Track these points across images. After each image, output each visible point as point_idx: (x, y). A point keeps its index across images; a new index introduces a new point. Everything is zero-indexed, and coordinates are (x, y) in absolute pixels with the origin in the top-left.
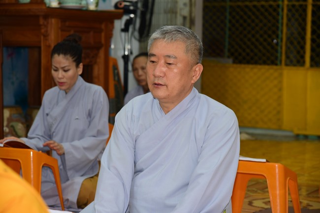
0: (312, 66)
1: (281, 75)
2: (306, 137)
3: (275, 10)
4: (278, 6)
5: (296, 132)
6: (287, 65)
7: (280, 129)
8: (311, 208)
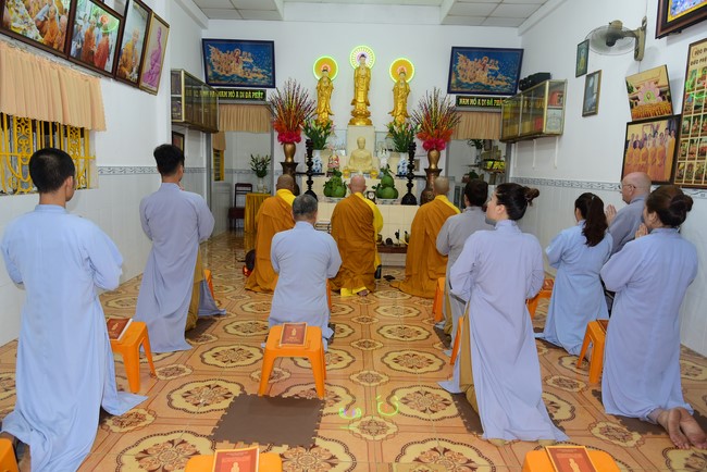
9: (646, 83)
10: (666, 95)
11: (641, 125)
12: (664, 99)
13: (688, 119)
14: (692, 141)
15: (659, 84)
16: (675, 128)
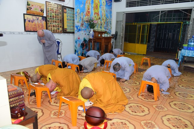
0: (140, 44)
1: (136, 45)
2: (139, 54)
3: (135, 35)
5: (137, 53)
6: (137, 43)
9: (36, 6)
10: (42, 11)
11: (32, 16)
12: (42, 12)
13: (49, 18)
14: (51, 23)
15: (41, 8)
16: (45, 19)
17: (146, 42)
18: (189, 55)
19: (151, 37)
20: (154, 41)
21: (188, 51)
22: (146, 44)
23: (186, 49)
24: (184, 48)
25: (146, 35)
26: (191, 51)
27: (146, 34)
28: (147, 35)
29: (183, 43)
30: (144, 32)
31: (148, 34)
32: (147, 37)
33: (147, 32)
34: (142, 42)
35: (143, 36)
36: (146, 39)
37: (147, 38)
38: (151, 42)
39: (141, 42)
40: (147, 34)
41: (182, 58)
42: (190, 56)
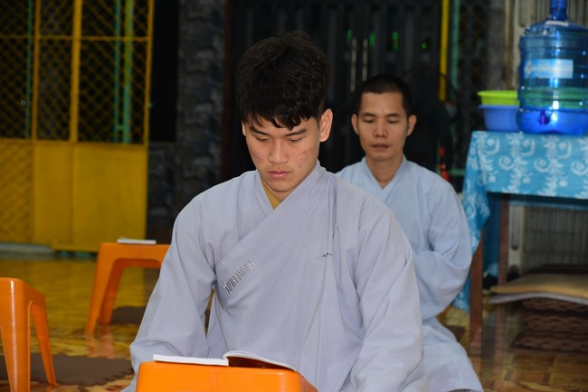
0: (80, 140)
1: (30, 154)
2: (72, 255)
3: (20, 48)
4: (25, 41)
5: (56, 246)
6: (40, 138)
7: (29, 242)
8: (70, 354)
17: (137, 122)
18: (541, 179)
19: (187, 84)
20: (212, 121)
21: (531, 142)
22: (136, 139)
23: (510, 131)
24: (491, 120)
25: (129, 50)
26: (551, 143)
27: (129, 38)
28: (139, 48)
29: (477, 74)
30: (110, 19)
31: (149, 38)
32: (139, 63)
33: (140, 18)
34: (98, 130)
35: (99, 63)
36: (138, 93)
37: (139, 78)
38: (186, 136)
39: (81, 129)
40: (140, 32)
41: (486, 211)
42: (550, 191)
